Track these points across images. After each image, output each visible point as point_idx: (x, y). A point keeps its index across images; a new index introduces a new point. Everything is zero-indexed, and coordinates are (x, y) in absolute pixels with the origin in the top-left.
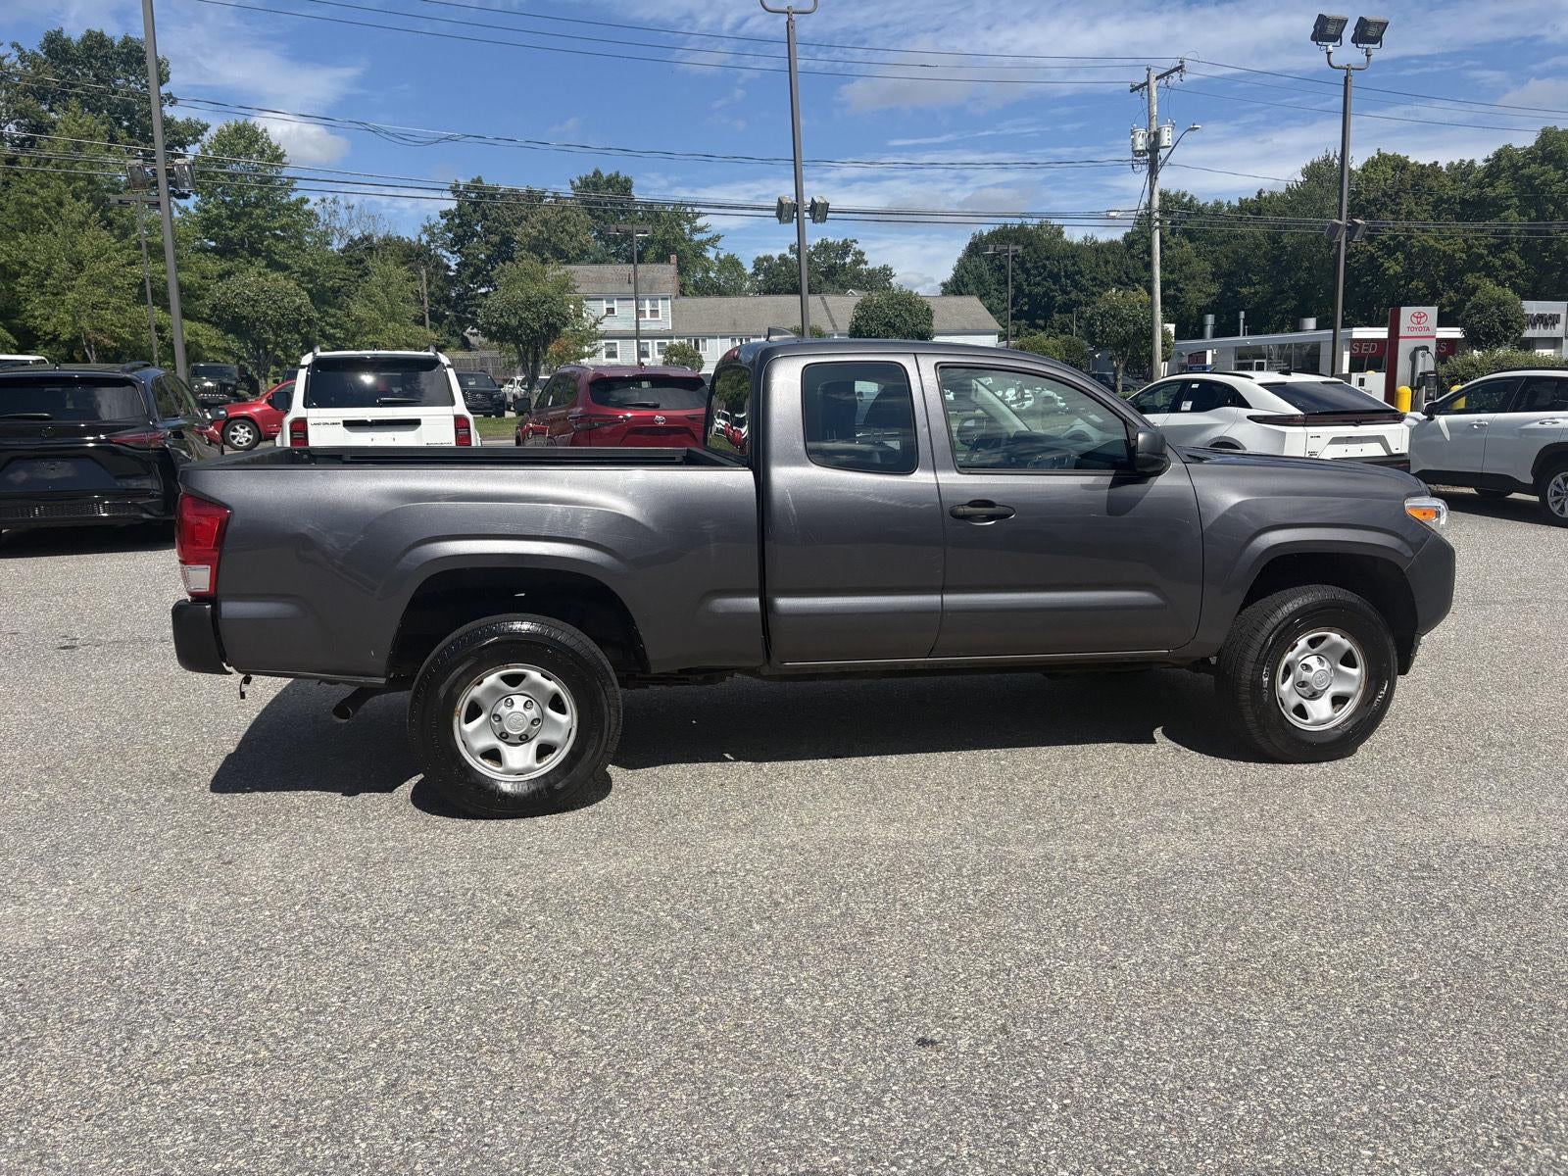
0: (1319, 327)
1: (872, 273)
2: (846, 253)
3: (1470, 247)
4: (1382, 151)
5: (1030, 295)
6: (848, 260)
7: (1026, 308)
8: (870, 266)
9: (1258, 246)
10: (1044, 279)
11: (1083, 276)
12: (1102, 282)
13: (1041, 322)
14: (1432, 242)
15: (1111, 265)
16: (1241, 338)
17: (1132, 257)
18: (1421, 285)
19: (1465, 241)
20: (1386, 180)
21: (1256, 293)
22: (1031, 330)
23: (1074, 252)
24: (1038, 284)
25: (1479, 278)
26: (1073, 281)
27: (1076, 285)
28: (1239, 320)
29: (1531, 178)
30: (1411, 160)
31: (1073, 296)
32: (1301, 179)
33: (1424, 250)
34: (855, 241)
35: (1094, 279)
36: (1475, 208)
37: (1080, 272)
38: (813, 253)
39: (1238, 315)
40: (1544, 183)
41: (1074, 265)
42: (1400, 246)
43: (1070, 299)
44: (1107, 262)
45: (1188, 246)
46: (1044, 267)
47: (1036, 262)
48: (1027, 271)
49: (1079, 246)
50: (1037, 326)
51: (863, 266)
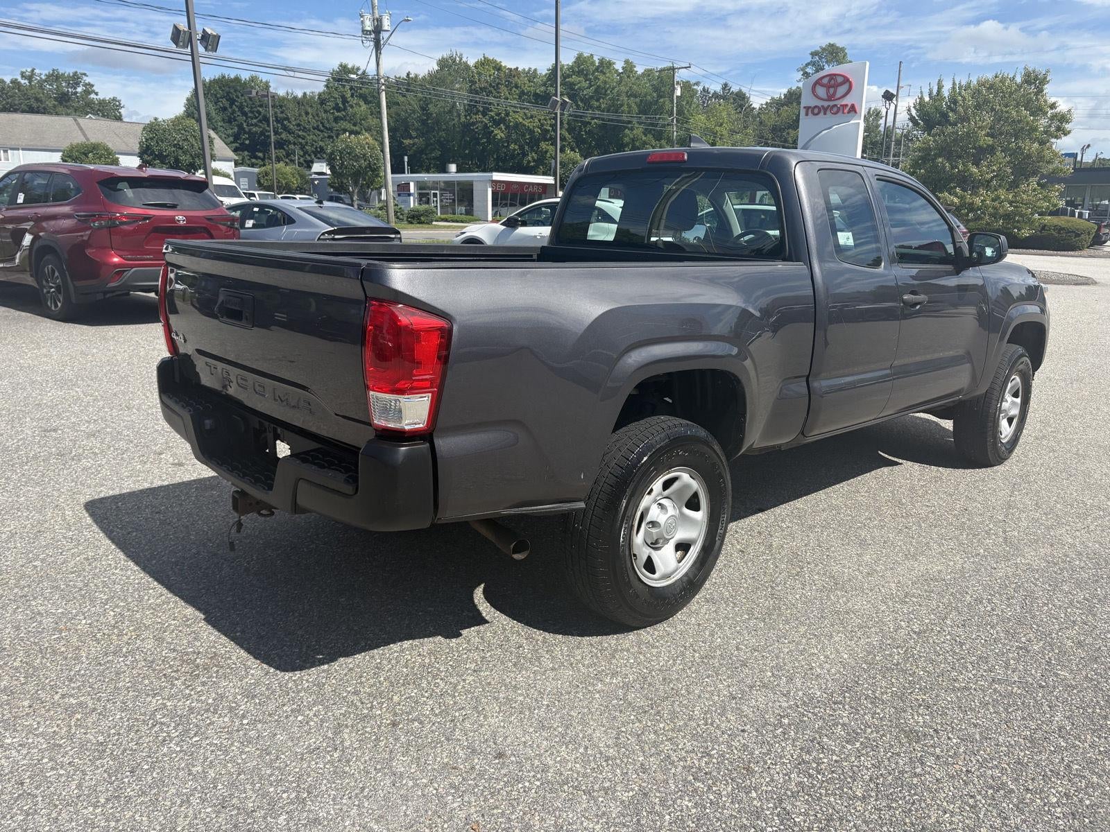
0: (458, 171)
1: (102, 103)
2: (78, 84)
3: (542, 125)
4: (486, 56)
5: (250, 133)
6: (79, 89)
7: (247, 142)
8: (101, 96)
9: (414, 112)
10: (260, 121)
11: (290, 122)
12: (305, 128)
13: (260, 155)
14: (521, 120)
15: (310, 116)
16: (406, 175)
17: (326, 111)
18: (517, 147)
19: (539, 120)
20: (490, 76)
21: (414, 144)
22: (253, 160)
23: (280, 103)
24: (256, 125)
25: (548, 145)
26: (283, 125)
27: (285, 128)
28: (404, 162)
29: (572, 84)
30: (503, 64)
31: (283, 136)
32: (436, 68)
33: (517, 125)
34: (85, 74)
35: (298, 125)
36: (542, 99)
37: (287, 119)
38: (45, 81)
39: (403, 158)
40: (579, 88)
41: (282, 112)
42: (502, 121)
43: (282, 139)
44: (307, 113)
45: (364, 107)
46: (259, 113)
47: (252, 108)
48: (244, 114)
49: (284, 99)
50: (257, 158)
51: (93, 96)
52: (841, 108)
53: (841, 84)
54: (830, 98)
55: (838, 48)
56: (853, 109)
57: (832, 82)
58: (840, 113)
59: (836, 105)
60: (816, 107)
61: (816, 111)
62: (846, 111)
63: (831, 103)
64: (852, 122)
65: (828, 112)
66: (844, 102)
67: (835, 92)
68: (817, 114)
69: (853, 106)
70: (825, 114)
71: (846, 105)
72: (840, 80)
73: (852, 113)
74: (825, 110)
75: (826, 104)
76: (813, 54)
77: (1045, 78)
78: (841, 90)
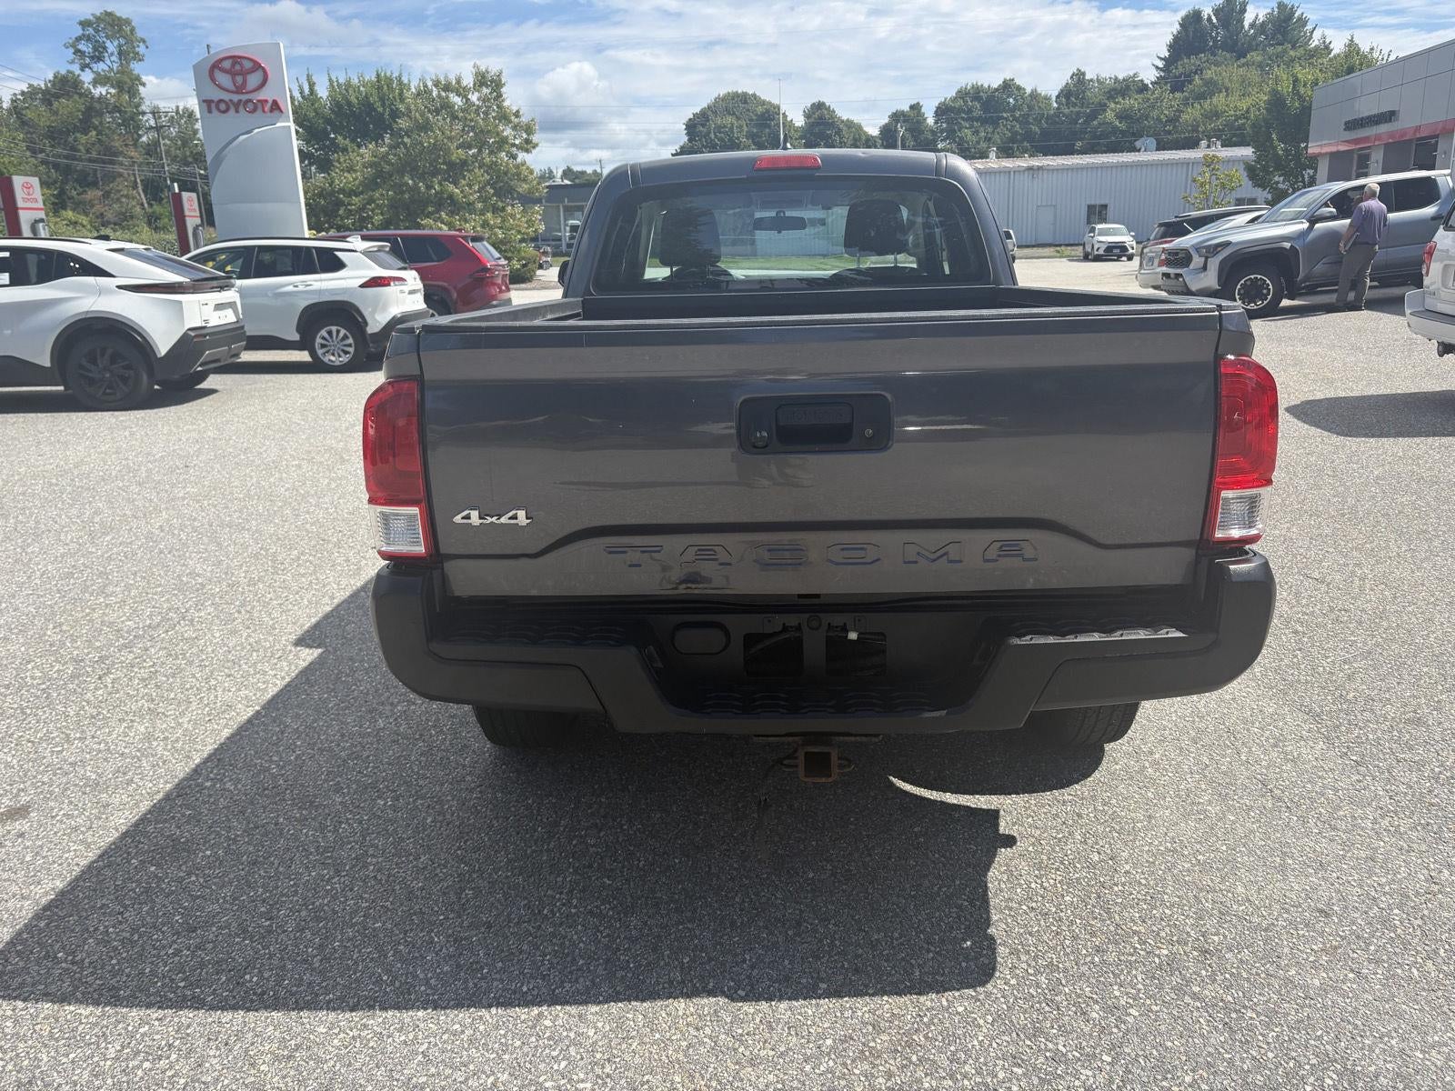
52: (259, 105)
53: (252, 71)
54: (239, 90)
55: (119, 19)
56: (276, 107)
57: (238, 67)
58: (259, 111)
59: (250, 101)
60: (221, 101)
61: (223, 106)
62: (267, 108)
63: (244, 97)
64: (278, 125)
65: (241, 108)
66: (262, 95)
67: (245, 81)
68: (224, 112)
69: (275, 103)
70: (237, 111)
71: (266, 101)
72: (248, 65)
73: (277, 112)
74: (237, 105)
75: (236, 98)
76: (84, 24)
77: (500, 80)
78: (254, 80)
